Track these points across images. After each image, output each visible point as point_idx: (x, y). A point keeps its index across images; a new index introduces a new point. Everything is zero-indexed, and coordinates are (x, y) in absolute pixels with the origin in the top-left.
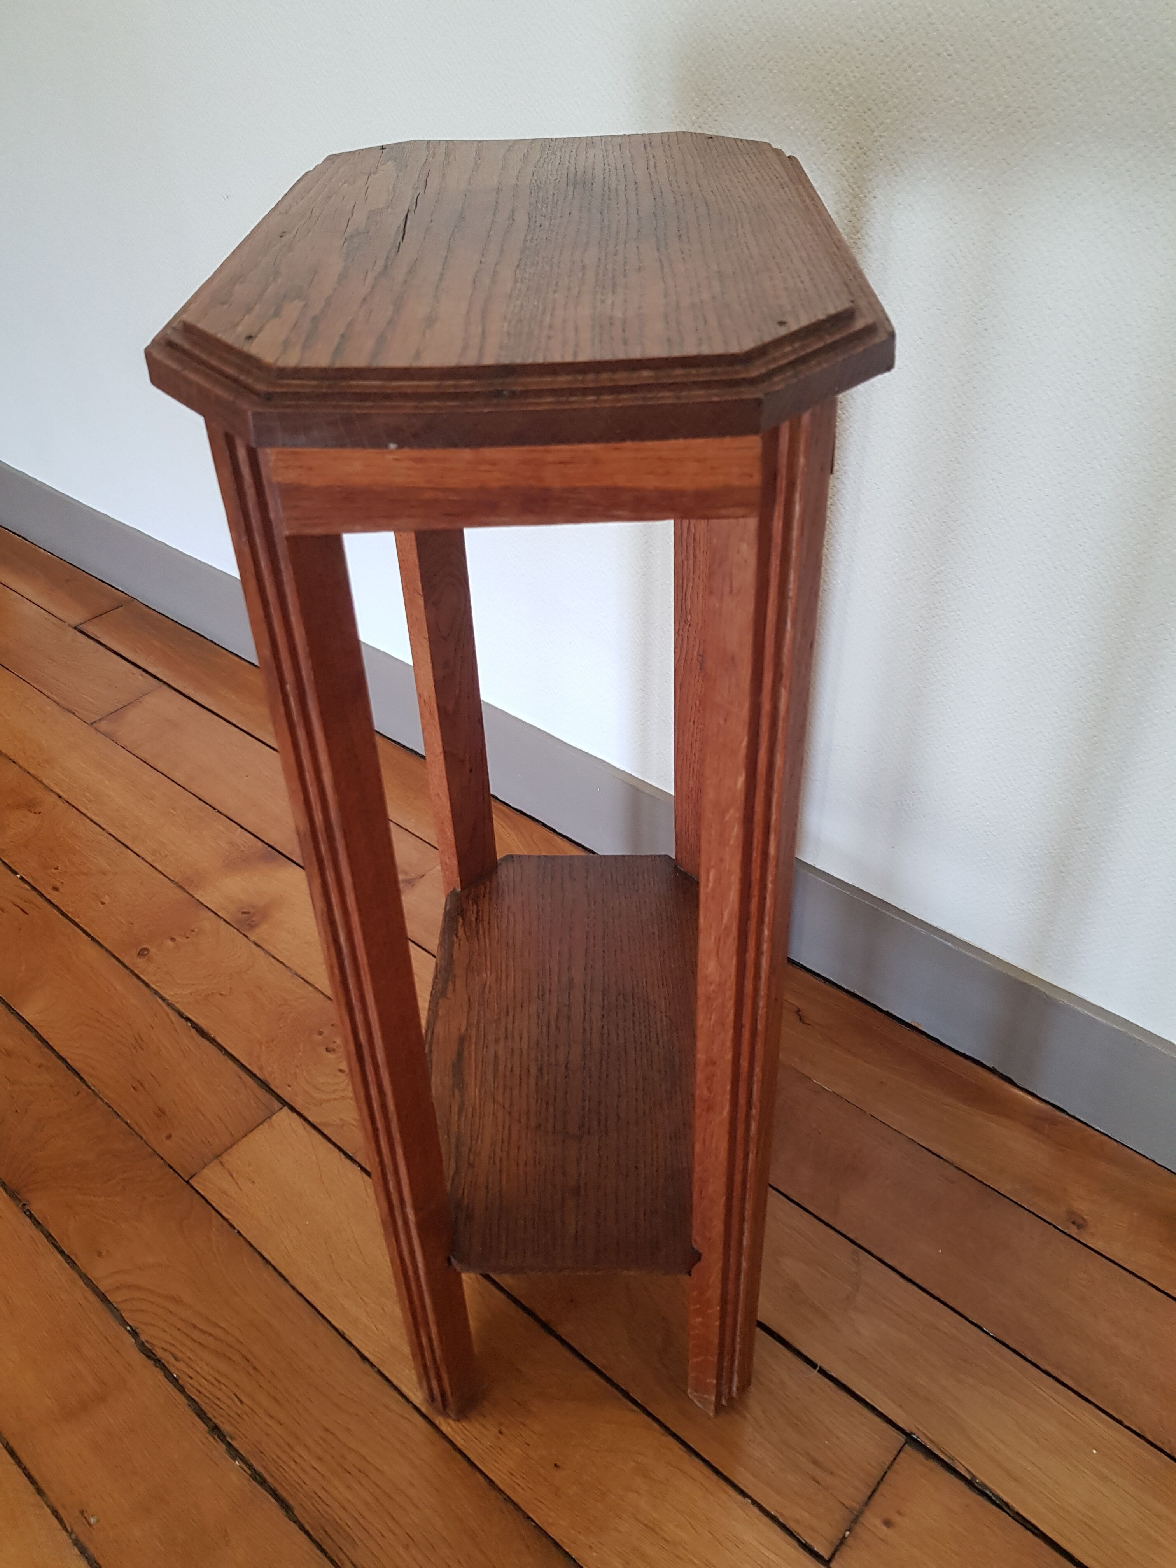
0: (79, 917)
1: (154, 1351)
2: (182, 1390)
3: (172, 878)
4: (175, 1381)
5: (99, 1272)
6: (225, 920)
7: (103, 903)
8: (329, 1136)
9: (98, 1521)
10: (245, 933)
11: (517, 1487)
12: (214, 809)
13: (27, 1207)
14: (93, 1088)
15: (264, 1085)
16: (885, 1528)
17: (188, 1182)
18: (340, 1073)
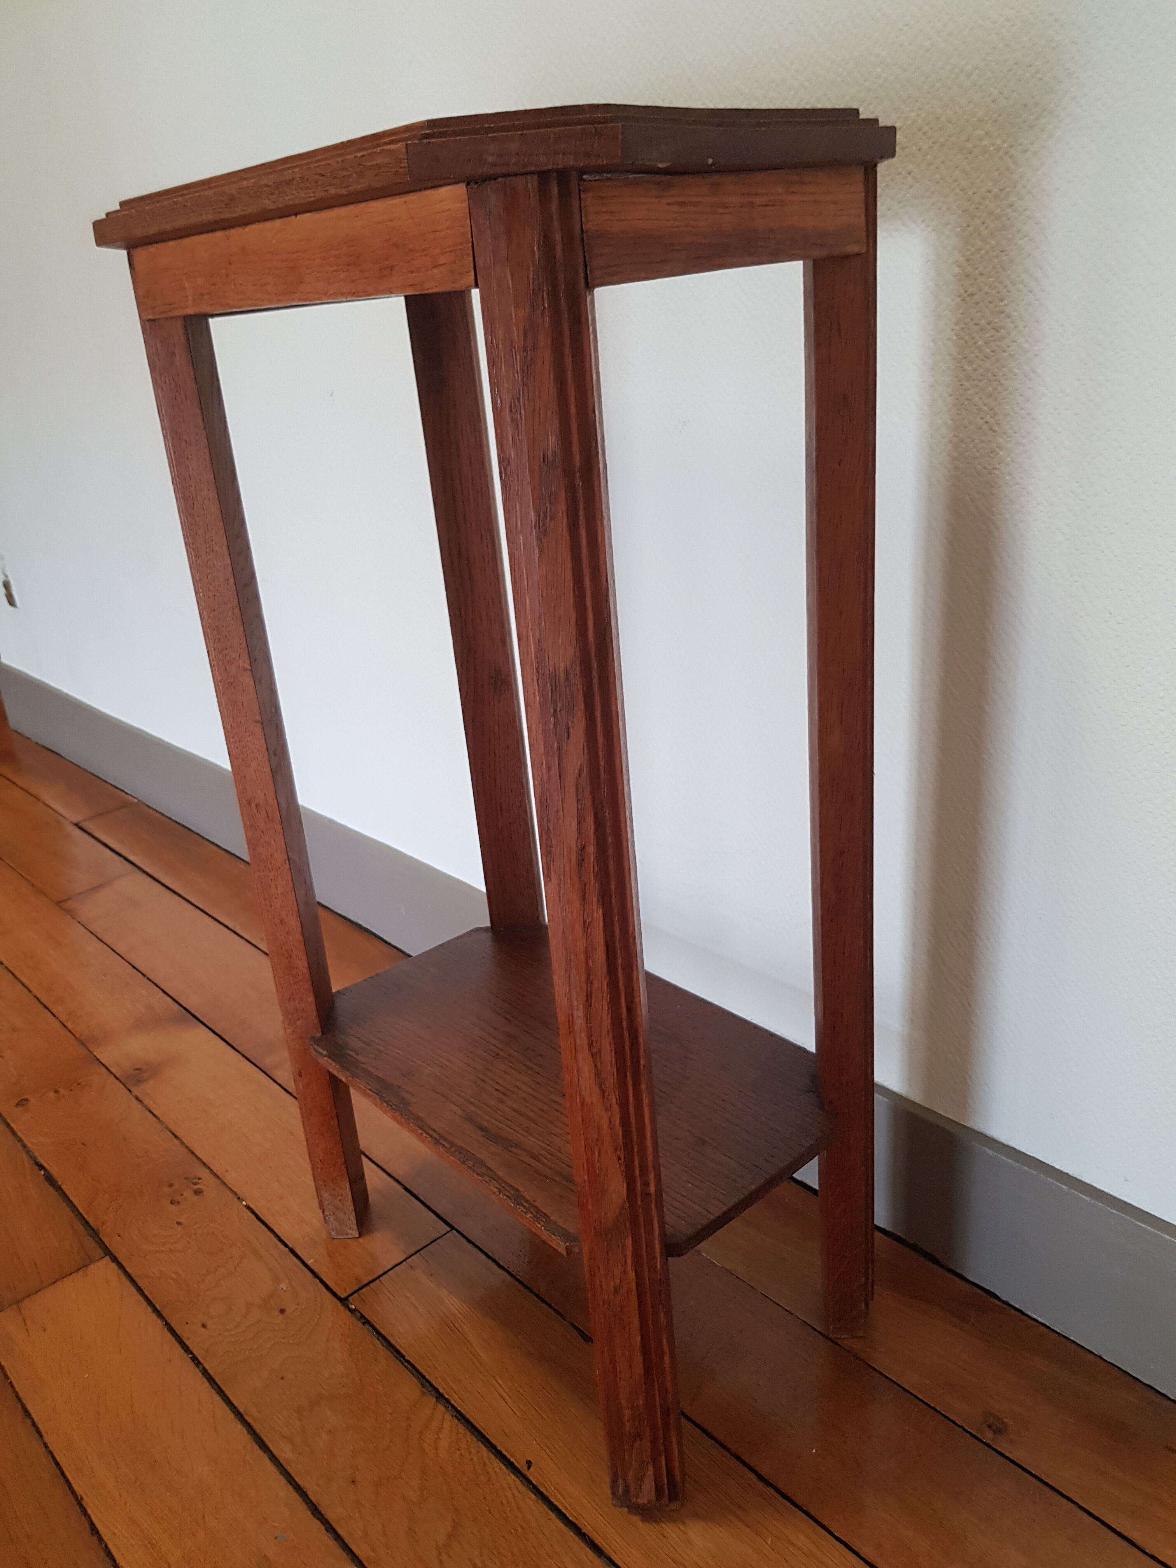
3: (76, 1034)
6: (114, 1076)
8: (142, 1288)
10: (130, 1088)
15: (94, 1235)
18: (177, 1225)
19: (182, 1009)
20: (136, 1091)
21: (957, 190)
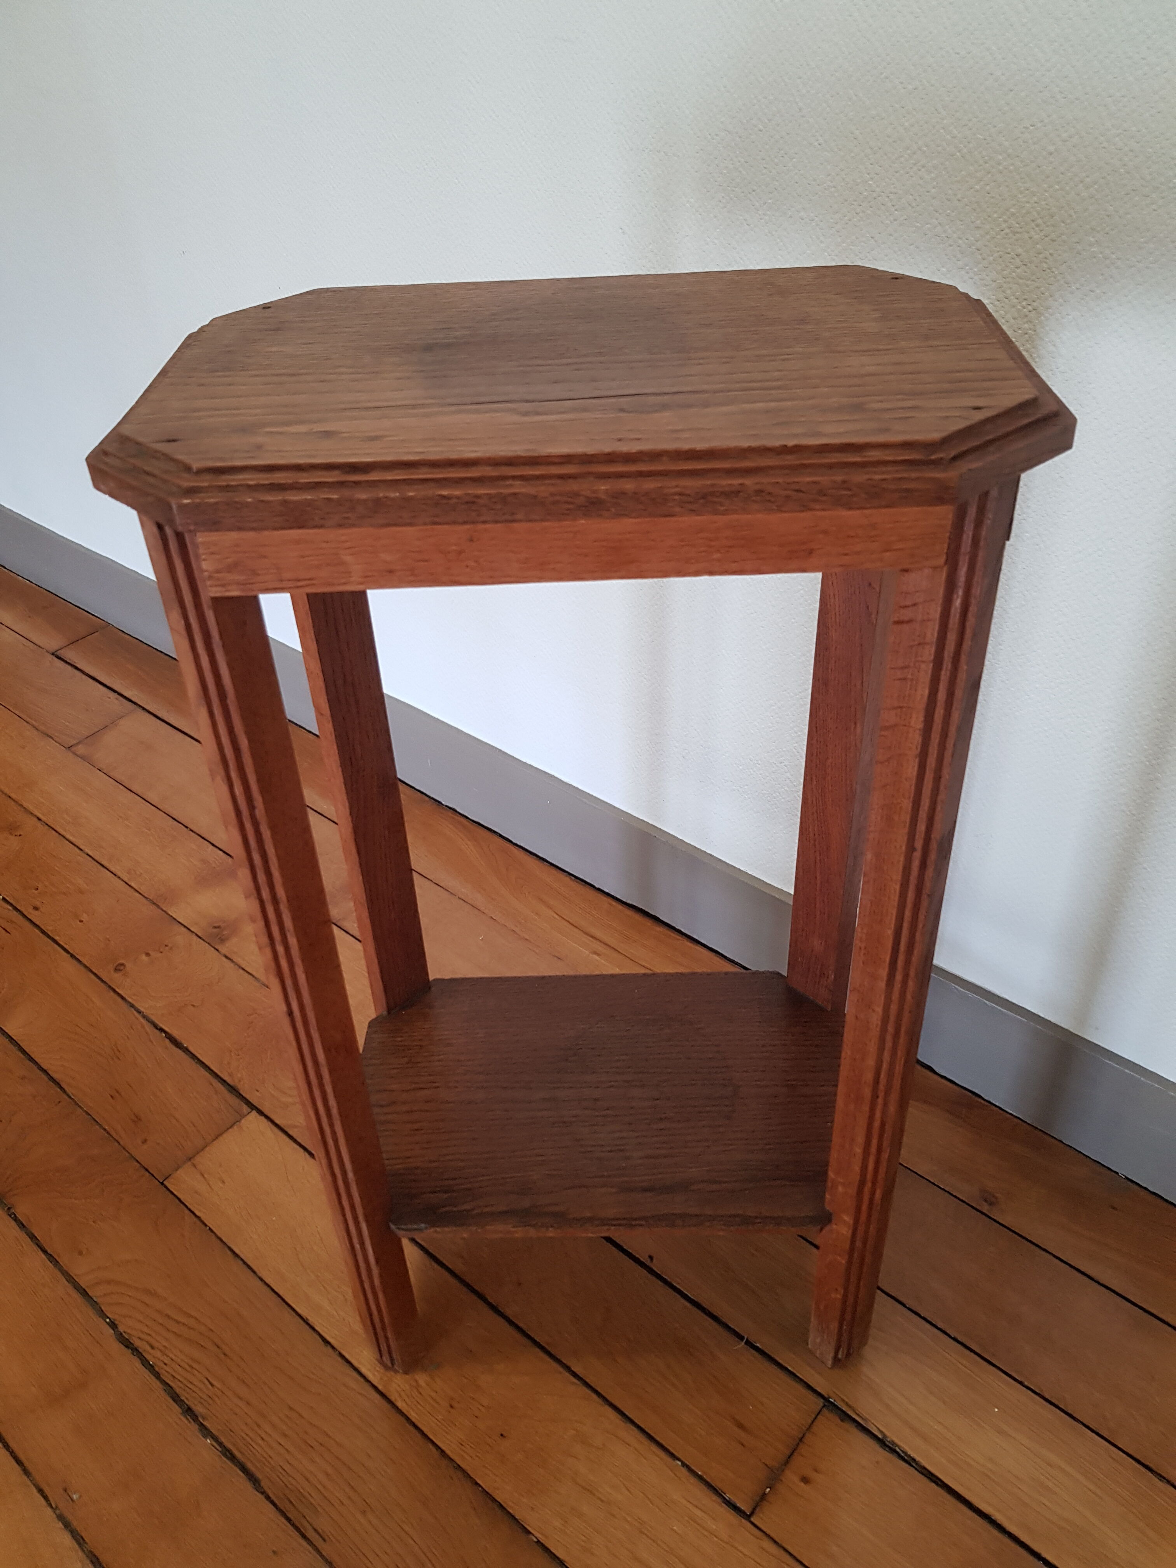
0: (59, 936)
1: (131, 1341)
2: (157, 1376)
3: (146, 895)
4: (151, 1368)
5: (81, 1270)
6: (197, 935)
7: (81, 921)
8: (295, 1136)
9: (80, 1496)
10: (216, 947)
11: (466, 1456)
12: (187, 827)
13: (12, 1211)
14: (73, 1097)
15: (233, 1090)
16: (802, 1484)
17: (162, 1184)
21: (1062, 282)
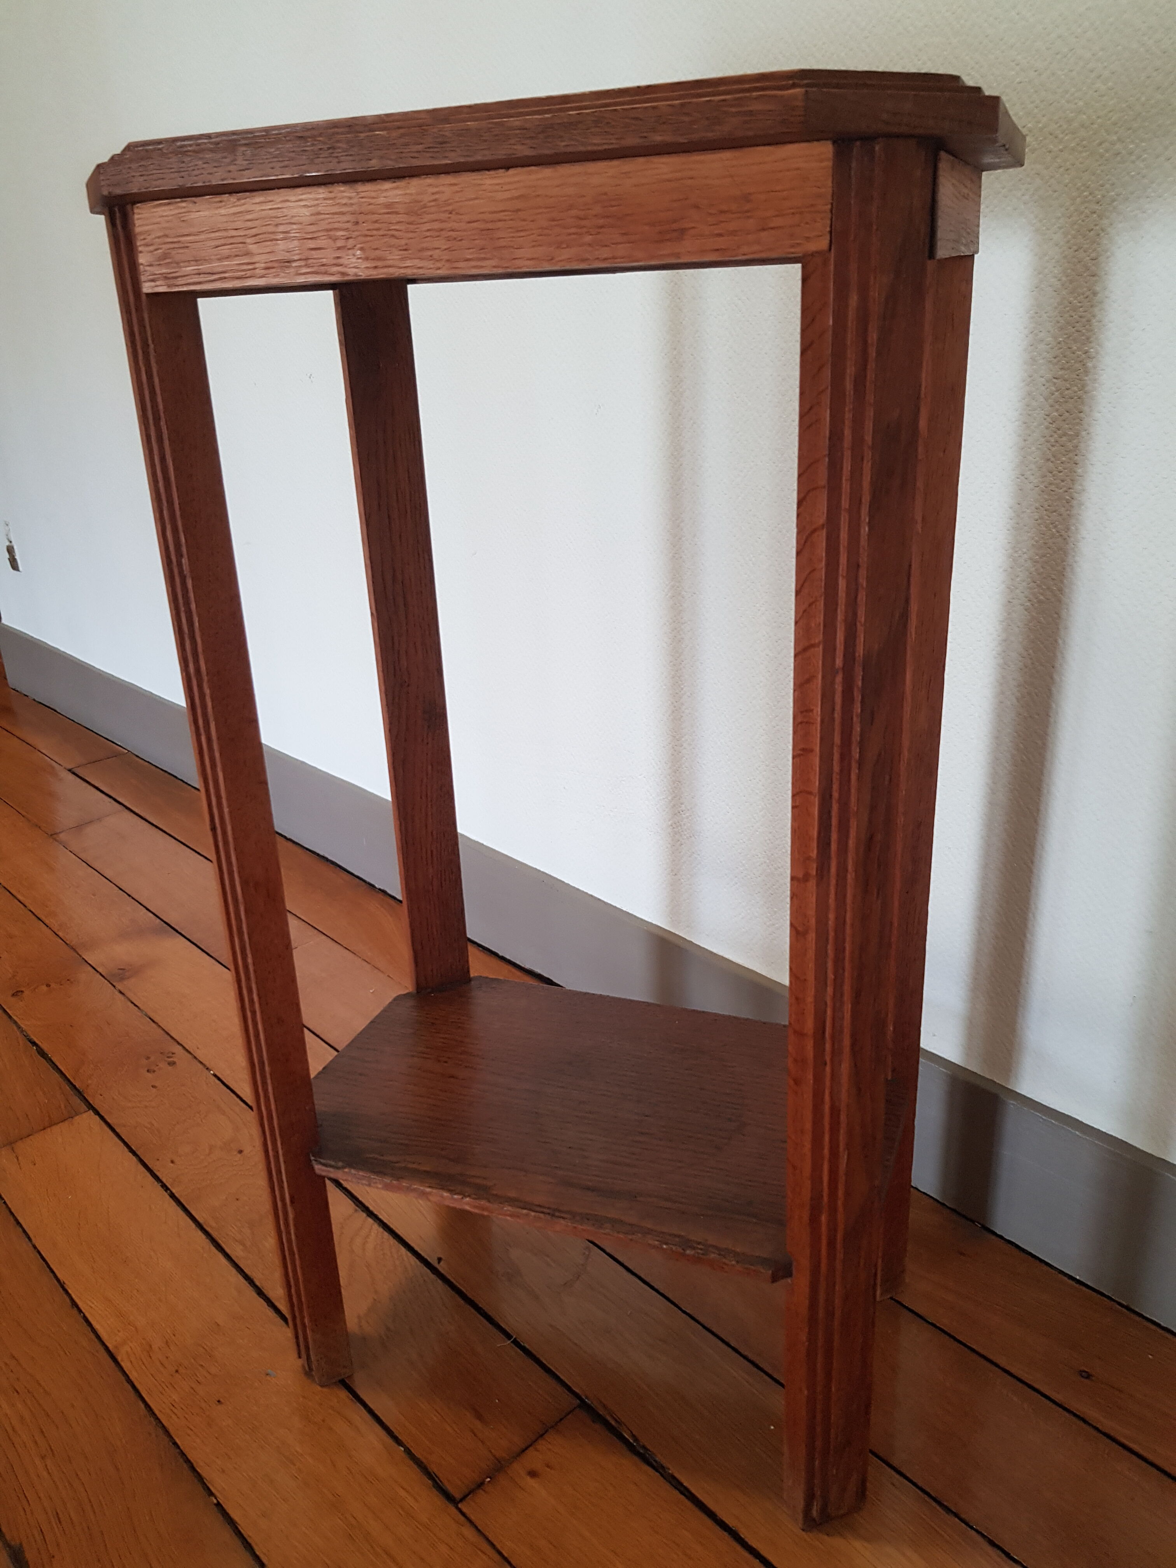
3: (67, 941)
6: (101, 974)
8: (121, 1134)
11: (173, 1416)
16: (528, 1477)
18: (152, 1088)
19: (163, 923)
20: (119, 986)
